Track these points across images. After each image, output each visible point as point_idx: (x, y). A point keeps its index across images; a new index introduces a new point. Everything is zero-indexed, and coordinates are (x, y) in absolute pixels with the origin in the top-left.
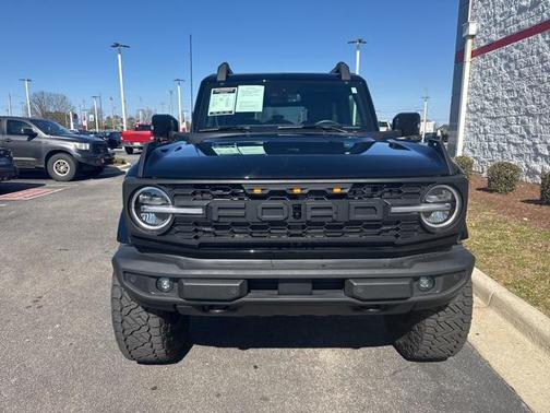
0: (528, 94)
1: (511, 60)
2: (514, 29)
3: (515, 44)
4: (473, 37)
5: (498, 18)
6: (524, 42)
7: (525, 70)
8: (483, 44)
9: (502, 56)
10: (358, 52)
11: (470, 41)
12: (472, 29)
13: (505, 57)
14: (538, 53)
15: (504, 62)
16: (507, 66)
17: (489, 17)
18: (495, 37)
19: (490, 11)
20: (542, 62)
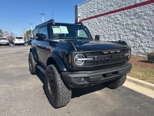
0: (94, 31)
1: (89, 23)
2: (89, 16)
3: (90, 20)
4: (79, 17)
5: (85, 13)
6: (92, 19)
7: (93, 26)
8: (82, 19)
9: (87, 22)
10: (43, 17)
11: (79, 18)
12: (79, 15)
13: (88, 23)
14: (96, 22)
15: (88, 24)
16: (88, 25)
17: (83, 13)
18: (85, 18)
19: (83, 11)
20: (97, 24)
